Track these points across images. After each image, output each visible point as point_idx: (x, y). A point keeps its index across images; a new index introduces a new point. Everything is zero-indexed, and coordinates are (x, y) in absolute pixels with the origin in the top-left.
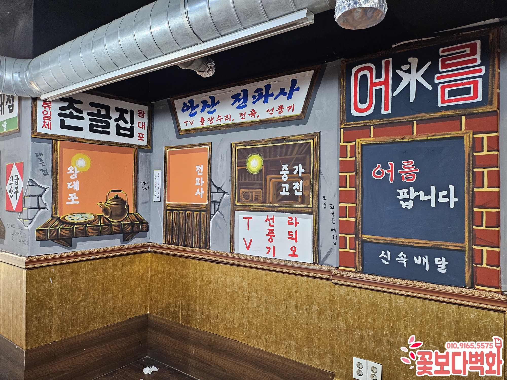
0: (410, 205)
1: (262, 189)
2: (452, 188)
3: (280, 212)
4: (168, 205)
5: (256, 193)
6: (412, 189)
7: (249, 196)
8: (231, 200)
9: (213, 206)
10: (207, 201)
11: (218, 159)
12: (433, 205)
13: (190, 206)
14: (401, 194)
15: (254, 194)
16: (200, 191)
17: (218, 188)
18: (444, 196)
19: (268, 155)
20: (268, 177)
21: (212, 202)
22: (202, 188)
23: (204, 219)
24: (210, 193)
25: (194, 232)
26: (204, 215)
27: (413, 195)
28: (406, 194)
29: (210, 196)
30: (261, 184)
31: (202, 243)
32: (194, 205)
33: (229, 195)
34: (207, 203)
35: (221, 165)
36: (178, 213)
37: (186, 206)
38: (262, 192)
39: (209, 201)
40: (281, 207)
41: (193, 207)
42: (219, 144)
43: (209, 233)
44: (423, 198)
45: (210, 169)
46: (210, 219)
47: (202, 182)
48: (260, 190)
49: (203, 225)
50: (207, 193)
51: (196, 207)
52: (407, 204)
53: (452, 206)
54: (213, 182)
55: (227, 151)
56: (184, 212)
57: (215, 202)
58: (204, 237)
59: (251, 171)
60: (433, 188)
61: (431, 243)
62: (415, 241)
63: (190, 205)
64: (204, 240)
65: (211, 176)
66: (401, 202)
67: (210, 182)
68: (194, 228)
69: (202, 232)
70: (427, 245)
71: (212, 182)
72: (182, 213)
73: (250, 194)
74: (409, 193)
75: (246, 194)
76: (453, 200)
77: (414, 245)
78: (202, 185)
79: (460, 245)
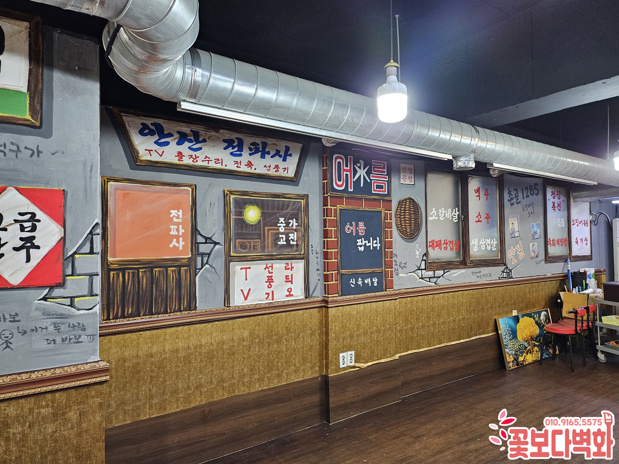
0: (362, 249)
1: (261, 240)
2: (378, 238)
3: (278, 260)
4: (113, 262)
5: (255, 243)
6: (363, 239)
7: (246, 246)
8: (225, 251)
9: (199, 259)
10: (190, 253)
11: (205, 205)
12: (372, 248)
13: (161, 261)
14: (359, 242)
15: (252, 244)
16: (178, 242)
17: (206, 238)
18: (375, 243)
19: (266, 208)
20: (266, 228)
21: (198, 254)
22: (181, 239)
23: (185, 275)
24: (195, 245)
25: (169, 294)
26: (186, 271)
27: (364, 242)
28: (361, 242)
29: (194, 247)
30: (260, 235)
31: (184, 305)
32: (167, 259)
33: (222, 245)
34: (190, 256)
35: (211, 211)
36: (136, 271)
37: (153, 262)
38: (261, 243)
39: (194, 253)
40: (279, 255)
41: (165, 263)
42: (207, 188)
43: (194, 290)
44: (368, 245)
45: (194, 215)
46: (196, 275)
47: (182, 231)
48: (259, 240)
49: (185, 283)
50: (190, 244)
51: (171, 262)
52: (361, 248)
53: (378, 248)
54: (199, 231)
55: (218, 198)
56: (150, 269)
57: (202, 255)
58: (187, 297)
59: (248, 221)
60: (371, 238)
61: (371, 270)
62: (365, 270)
63: (160, 259)
64: (187, 300)
65: (195, 224)
66: (359, 247)
67: (195, 231)
68: (168, 288)
69: (183, 291)
70: (369, 272)
71: (197, 232)
72: (145, 271)
73: (248, 244)
74: (362, 242)
75: (243, 244)
76: (379, 245)
77: (365, 272)
78: (180, 234)
79: (382, 269)
